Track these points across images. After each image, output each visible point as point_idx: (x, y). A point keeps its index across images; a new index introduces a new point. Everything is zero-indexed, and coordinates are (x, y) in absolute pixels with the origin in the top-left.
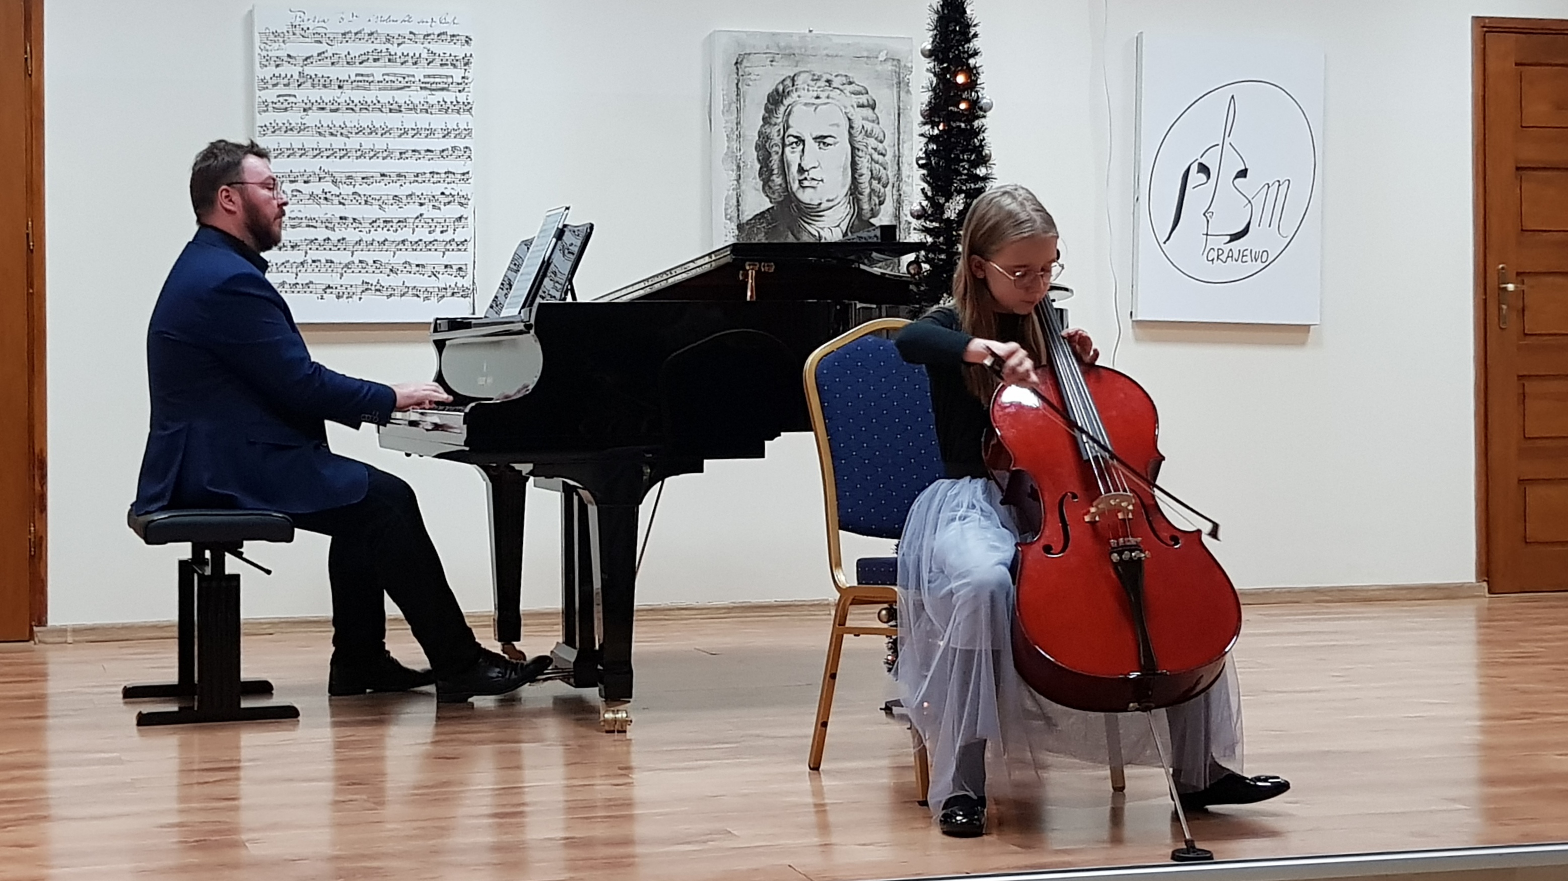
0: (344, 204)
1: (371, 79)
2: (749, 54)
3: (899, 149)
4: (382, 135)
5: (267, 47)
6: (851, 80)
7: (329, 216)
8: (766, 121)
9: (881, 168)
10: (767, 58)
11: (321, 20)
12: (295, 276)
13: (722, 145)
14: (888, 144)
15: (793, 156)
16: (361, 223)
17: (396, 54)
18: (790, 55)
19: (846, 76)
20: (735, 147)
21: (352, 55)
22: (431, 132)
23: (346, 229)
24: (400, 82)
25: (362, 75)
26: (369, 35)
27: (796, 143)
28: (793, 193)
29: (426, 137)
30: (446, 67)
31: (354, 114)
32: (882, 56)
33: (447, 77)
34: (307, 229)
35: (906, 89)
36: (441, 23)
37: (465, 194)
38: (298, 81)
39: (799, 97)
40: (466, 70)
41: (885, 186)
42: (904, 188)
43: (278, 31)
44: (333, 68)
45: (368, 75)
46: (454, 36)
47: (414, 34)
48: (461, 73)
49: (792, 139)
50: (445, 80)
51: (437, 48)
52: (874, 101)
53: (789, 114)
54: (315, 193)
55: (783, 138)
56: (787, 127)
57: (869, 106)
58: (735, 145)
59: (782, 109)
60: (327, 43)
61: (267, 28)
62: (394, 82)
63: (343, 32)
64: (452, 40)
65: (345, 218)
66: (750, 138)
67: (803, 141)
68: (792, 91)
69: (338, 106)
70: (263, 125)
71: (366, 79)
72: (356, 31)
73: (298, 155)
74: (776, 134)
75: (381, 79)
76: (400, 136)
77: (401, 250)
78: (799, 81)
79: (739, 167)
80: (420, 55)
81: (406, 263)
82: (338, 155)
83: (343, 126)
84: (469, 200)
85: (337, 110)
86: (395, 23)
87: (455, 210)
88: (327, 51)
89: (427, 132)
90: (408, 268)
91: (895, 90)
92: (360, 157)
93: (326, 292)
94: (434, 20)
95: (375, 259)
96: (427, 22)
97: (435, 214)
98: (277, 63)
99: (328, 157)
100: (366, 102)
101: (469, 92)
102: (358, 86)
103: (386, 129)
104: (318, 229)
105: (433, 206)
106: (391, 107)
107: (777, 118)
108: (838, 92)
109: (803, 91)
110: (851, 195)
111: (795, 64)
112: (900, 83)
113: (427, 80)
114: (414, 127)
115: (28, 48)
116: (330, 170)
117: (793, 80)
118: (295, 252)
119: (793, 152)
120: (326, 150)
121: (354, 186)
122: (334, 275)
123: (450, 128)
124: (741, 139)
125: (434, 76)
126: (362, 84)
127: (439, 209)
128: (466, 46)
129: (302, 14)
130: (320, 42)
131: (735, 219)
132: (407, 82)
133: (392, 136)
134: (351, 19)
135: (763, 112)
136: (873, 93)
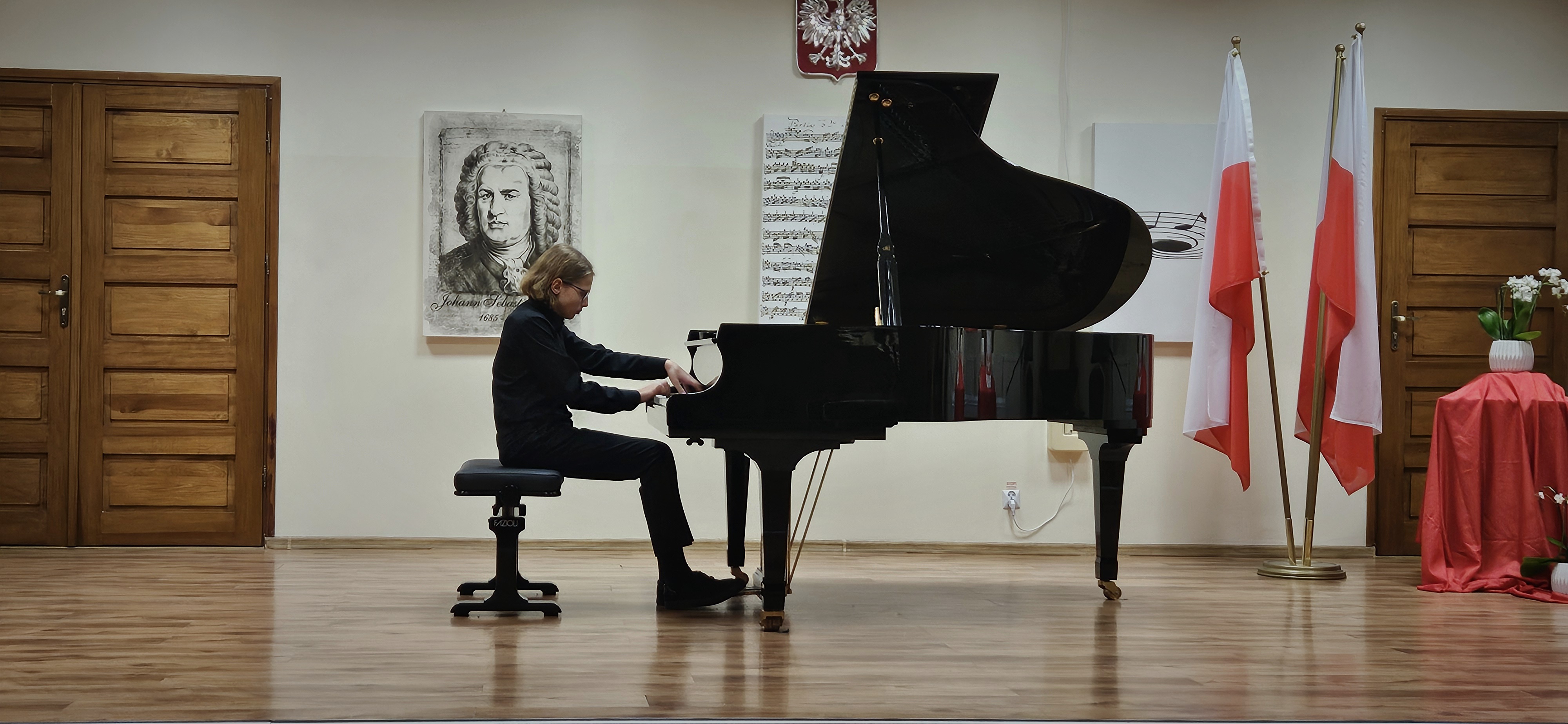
2: (451, 129)
3: (569, 200)
6: (532, 148)
8: (464, 179)
9: (555, 214)
10: (464, 131)
13: (429, 197)
14: (561, 197)
15: (484, 206)
18: (483, 129)
19: (529, 145)
20: (438, 198)
27: (487, 195)
28: (485, 233)
32: (557, 130)
35: (575, 155)
39: (490, 161)
41: (558, 228)
42: (573, 229)
49: (484, 193)
52: (550, 164)
53: (482, 173)
55: (477, 192)
56: (480, 183)
57: (545, 167)
58: (438, 197)
59: (476, 170)
66: (451, 191)
67: (493, 195)
68: (484, 156)
74: (472, 189)
78: (490, 149)
79: (441, 214)
91: (567, 155)
107: (473, 177)
108: (521, 157)
109: (492, 156)
110: (530, 234)
111: (486, 136)
112: (570, 150)
117: (485, 148)
119: (485, 202)
124: (444, 192)
131: (438, 253)
135: (461, 172)
136: (549, 158)
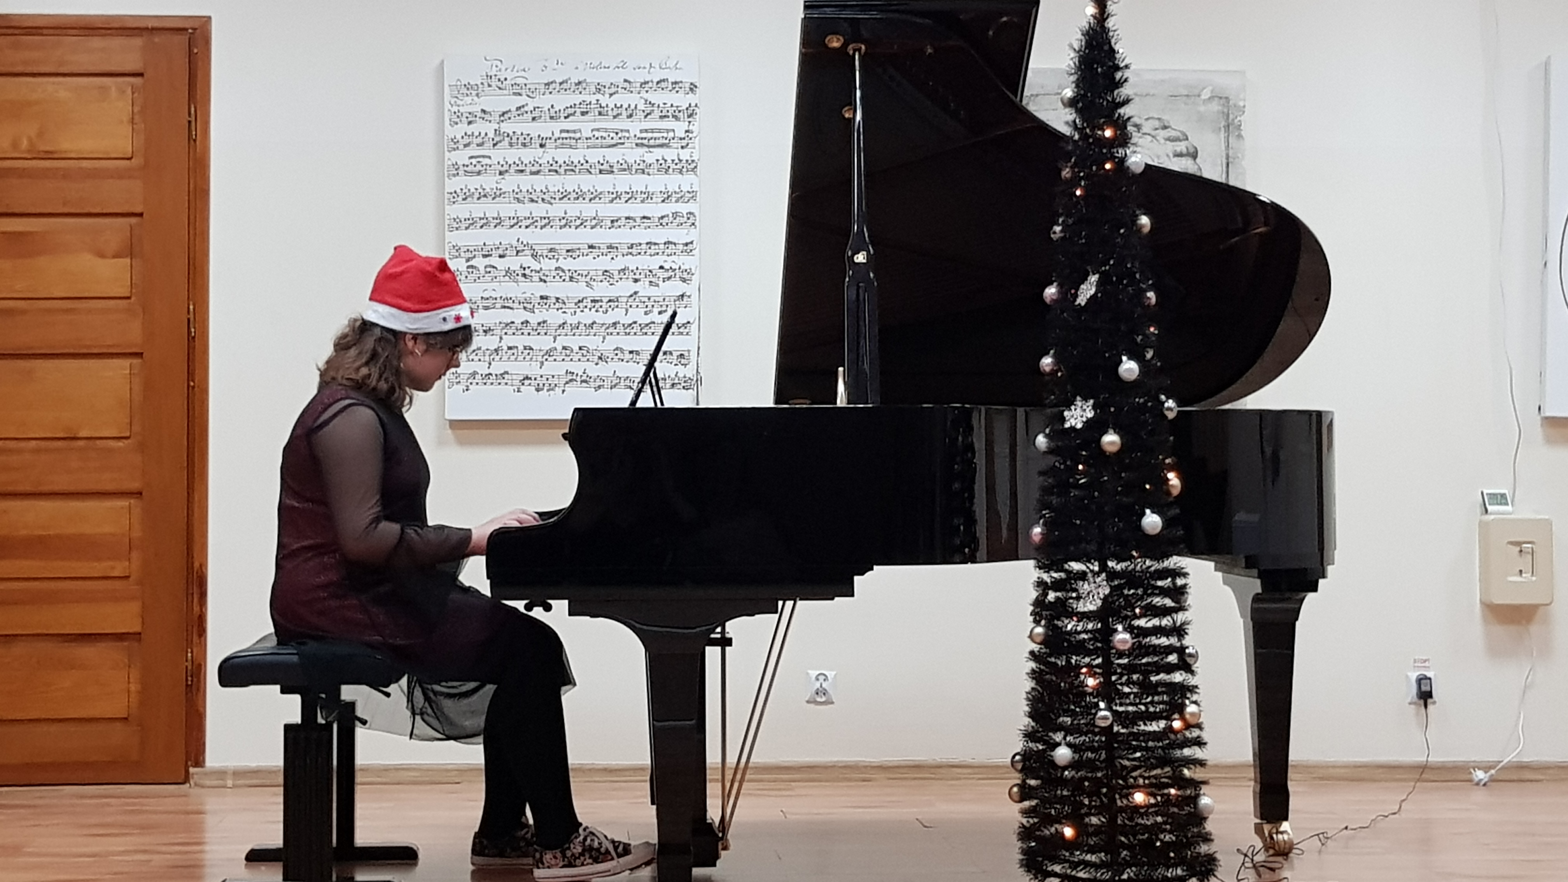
0: (545, 282)
1: (578, 135)
2: (1037, 95)
4: (590, 200)
5: (459, 102)
6: (1167, 124)
7: (528, 295)
11: (522, 68)
12: (488, 365)
16: (564, 303)
17: (607, 106)
19: (1159, 119)
21: (557, 110)
22: (648, 196)
23: (547, 311)
24: (612, 138)
25: (568, 131)
26: (576, 84)
29: (642, 202)
30: (667, 119)
31: (558, 177)
32: (1206, 94)
33: (668, 131)
34: (503, 310)
35: (1237, 134)
36: (660, 68)
37: (687, 267)
38: (493, 139)
40: (690, 122)
43: (472, 83)
44: (534, 124)
45: (574, 132)
46: (676, 83)
47: (630, 82)
48: (684, 126)
50: (665, 135)
51: (657, 97)
52: (1196, 148)
54: (511, 269)
57: (1188, 154)
60: (528, 96)
61: (459, 80)
62: (605, 138)
63: (546, 82)
64: (675, 88)
65: (547, 298)
69: (539, 168)
70: (453, 191)
71: (572, 135)
72: (561, 81)
73: (492, 225)
75: (591, 135)
76: (612, 201)
77: (611, 334)
80: (636, 105)
81: (617, 349)
82: (539, 224)
83: (544, 190)
84: (693, 274)
85: (537, 173)
86: (606, 70)
87: (675, 287)
88: (527, 104)
89: (643, 196)
90: (620, 356)
91: (1222, 135)
92: (565, 226)
93: (523, 384)
94: (653, 65)
95: (581, 345)
96: (644, 68)
97: (653, 291)
98: (470, 119)
99: (527, 227)
100: (572, 162)
101: (694, 148)
102: (563, 144)
103: (595, 193)
104: (515, 310)
105: (651, 282)
106: (602, 167)
108: (1149, 138)
112: (1228, 126)
113: (644, 135)
114: (628, 190)
115: (193, 109)
116: (530, 242)
118: (488, 337)
120: (525, 219)
121: (558, 259)
122: (534, 363)
123: (671, 190)
125: (653, 131)
126: (568, 141)
127: (657, 285)
128: (691, 95)
129: (499, 62)
130: (520, 94)
132: (620, 138)
133: (602, 201)
134: (556, 67)
136: (1195, 140)
